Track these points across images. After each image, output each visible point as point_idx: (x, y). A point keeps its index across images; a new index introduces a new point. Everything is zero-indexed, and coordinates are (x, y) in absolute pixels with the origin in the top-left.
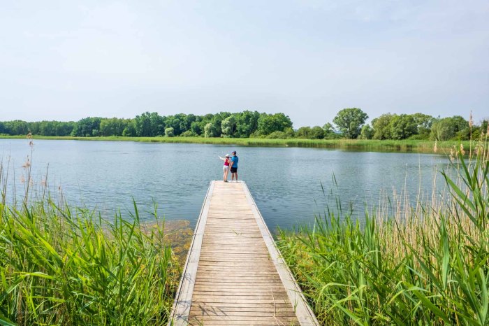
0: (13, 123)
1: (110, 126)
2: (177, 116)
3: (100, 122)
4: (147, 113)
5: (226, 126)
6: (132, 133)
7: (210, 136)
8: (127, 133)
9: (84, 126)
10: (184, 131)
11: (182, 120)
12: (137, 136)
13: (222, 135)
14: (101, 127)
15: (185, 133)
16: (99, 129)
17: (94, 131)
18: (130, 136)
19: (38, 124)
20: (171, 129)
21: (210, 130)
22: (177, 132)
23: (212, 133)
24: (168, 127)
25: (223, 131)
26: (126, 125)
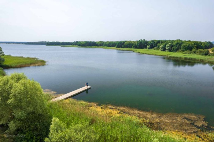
0: (98, 42)
1: (128, 44)
2: (153, 41)
3: (125, 43)
4: (141, 40)
5: (168, 47)
6: (136, 47)
7: (161, 51)
8: (134, 47)
9: (119, 44)
10: (155, 47)
11: (155, 42)
12: (137, 48)
13: (166, 50)
14: (125, 45)
15: (154, 48)
16: (124, 45)
17: (123, 46)
18: (134, 48)
19: (106, 42)
20: (149, 46)
21: (162, 48)
22: (152, 47)
23: (162, 49)
24: (149, 45)
25: (166, 49)
26: (134, 44)
